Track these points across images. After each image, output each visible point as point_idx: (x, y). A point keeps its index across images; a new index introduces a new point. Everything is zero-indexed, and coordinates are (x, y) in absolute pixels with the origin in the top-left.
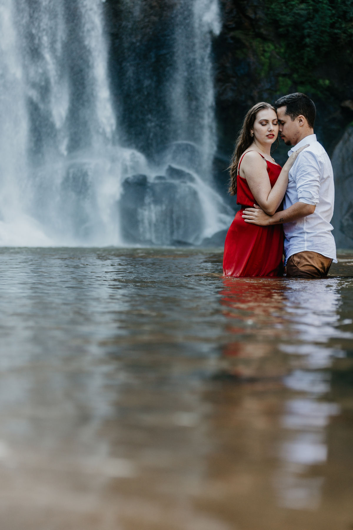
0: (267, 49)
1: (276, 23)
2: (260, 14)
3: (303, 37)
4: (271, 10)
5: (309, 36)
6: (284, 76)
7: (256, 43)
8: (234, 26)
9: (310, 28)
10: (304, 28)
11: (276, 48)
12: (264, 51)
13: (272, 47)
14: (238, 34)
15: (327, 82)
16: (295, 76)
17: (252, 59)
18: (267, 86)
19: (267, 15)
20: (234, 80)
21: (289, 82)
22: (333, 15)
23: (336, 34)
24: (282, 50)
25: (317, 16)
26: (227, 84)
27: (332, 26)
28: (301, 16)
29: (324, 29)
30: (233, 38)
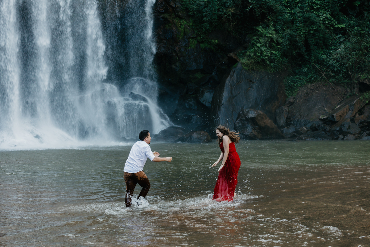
0: (182, 24)
1: (187, 10)
2: (178, 5)
3: (202, 17)
4: (184, 2)
5: (206, 16)
6: (193, 38)
7: (176, 20)
8: (163, 11)
9: (207, 12)
10: (203, 12)
11: (187, 23)
12: (181, 25)
13: (185, 23)
14: (166, 16)
15: (216, 41)
16: (199, 38)
17: (174, 29)
18: (183, 44)
19: (182, 5)
20: (165, 41)
21: (196, 42)
22: (218, 4)
23: (220, 15)
24: (191, 24)
25: (210, 5)
26: (161, 44)
27: (218, 10)
28: (201, 5)
29: (214, 12)
30: (163, 18)
